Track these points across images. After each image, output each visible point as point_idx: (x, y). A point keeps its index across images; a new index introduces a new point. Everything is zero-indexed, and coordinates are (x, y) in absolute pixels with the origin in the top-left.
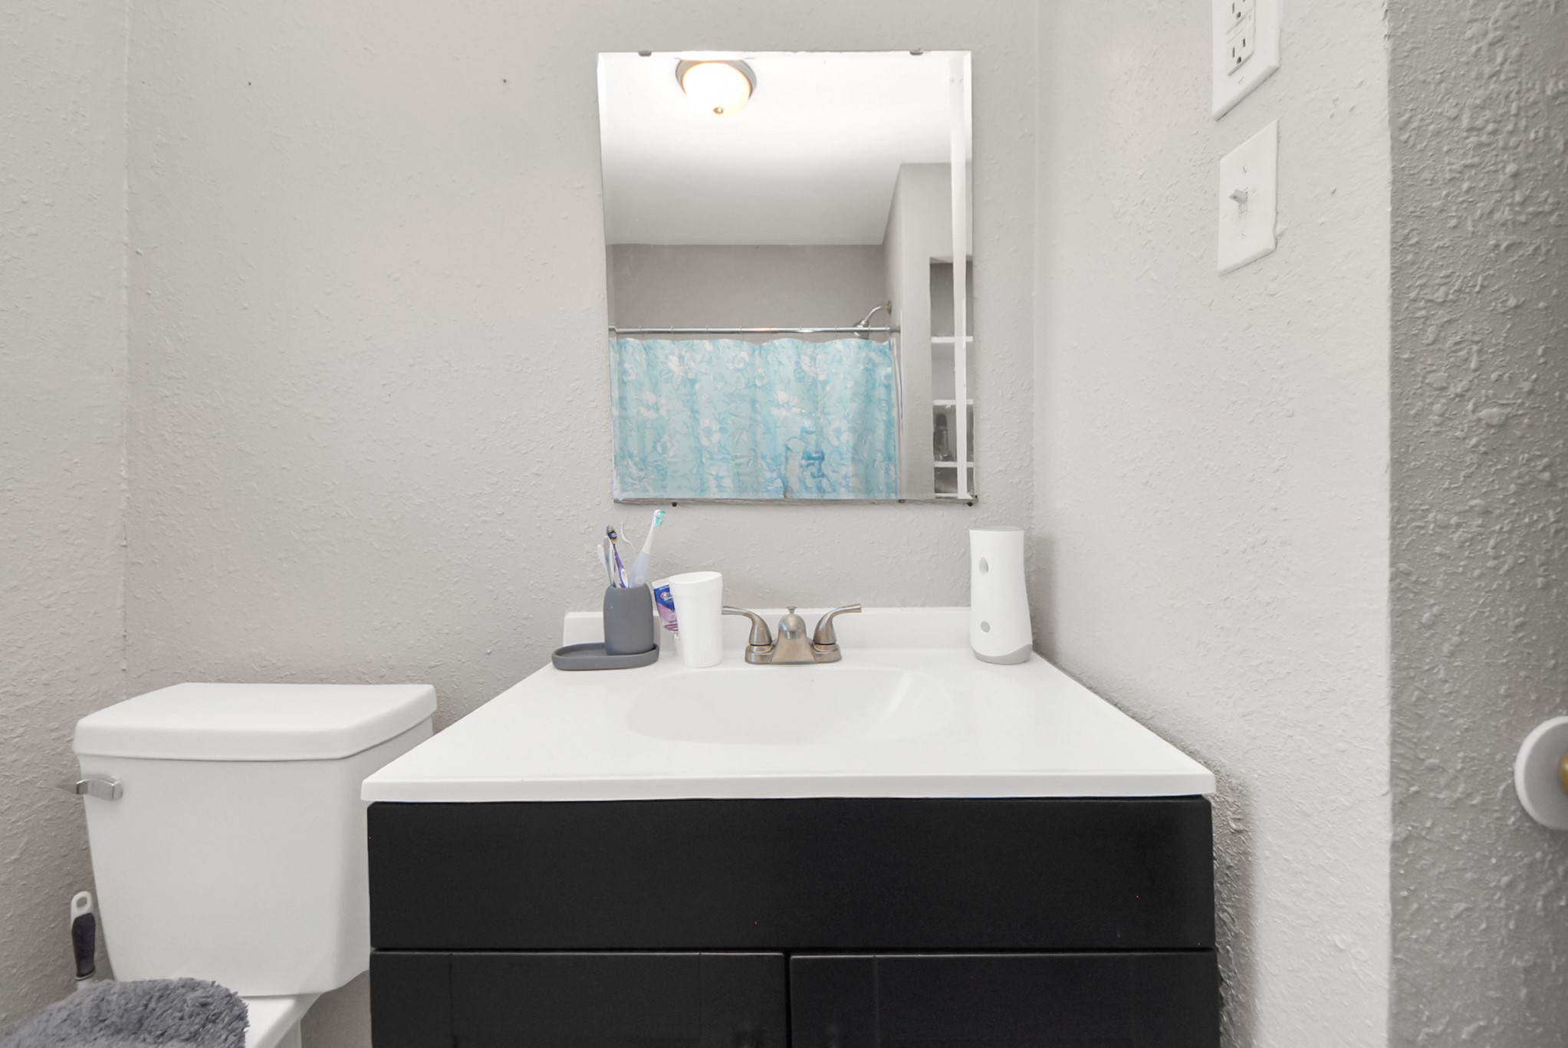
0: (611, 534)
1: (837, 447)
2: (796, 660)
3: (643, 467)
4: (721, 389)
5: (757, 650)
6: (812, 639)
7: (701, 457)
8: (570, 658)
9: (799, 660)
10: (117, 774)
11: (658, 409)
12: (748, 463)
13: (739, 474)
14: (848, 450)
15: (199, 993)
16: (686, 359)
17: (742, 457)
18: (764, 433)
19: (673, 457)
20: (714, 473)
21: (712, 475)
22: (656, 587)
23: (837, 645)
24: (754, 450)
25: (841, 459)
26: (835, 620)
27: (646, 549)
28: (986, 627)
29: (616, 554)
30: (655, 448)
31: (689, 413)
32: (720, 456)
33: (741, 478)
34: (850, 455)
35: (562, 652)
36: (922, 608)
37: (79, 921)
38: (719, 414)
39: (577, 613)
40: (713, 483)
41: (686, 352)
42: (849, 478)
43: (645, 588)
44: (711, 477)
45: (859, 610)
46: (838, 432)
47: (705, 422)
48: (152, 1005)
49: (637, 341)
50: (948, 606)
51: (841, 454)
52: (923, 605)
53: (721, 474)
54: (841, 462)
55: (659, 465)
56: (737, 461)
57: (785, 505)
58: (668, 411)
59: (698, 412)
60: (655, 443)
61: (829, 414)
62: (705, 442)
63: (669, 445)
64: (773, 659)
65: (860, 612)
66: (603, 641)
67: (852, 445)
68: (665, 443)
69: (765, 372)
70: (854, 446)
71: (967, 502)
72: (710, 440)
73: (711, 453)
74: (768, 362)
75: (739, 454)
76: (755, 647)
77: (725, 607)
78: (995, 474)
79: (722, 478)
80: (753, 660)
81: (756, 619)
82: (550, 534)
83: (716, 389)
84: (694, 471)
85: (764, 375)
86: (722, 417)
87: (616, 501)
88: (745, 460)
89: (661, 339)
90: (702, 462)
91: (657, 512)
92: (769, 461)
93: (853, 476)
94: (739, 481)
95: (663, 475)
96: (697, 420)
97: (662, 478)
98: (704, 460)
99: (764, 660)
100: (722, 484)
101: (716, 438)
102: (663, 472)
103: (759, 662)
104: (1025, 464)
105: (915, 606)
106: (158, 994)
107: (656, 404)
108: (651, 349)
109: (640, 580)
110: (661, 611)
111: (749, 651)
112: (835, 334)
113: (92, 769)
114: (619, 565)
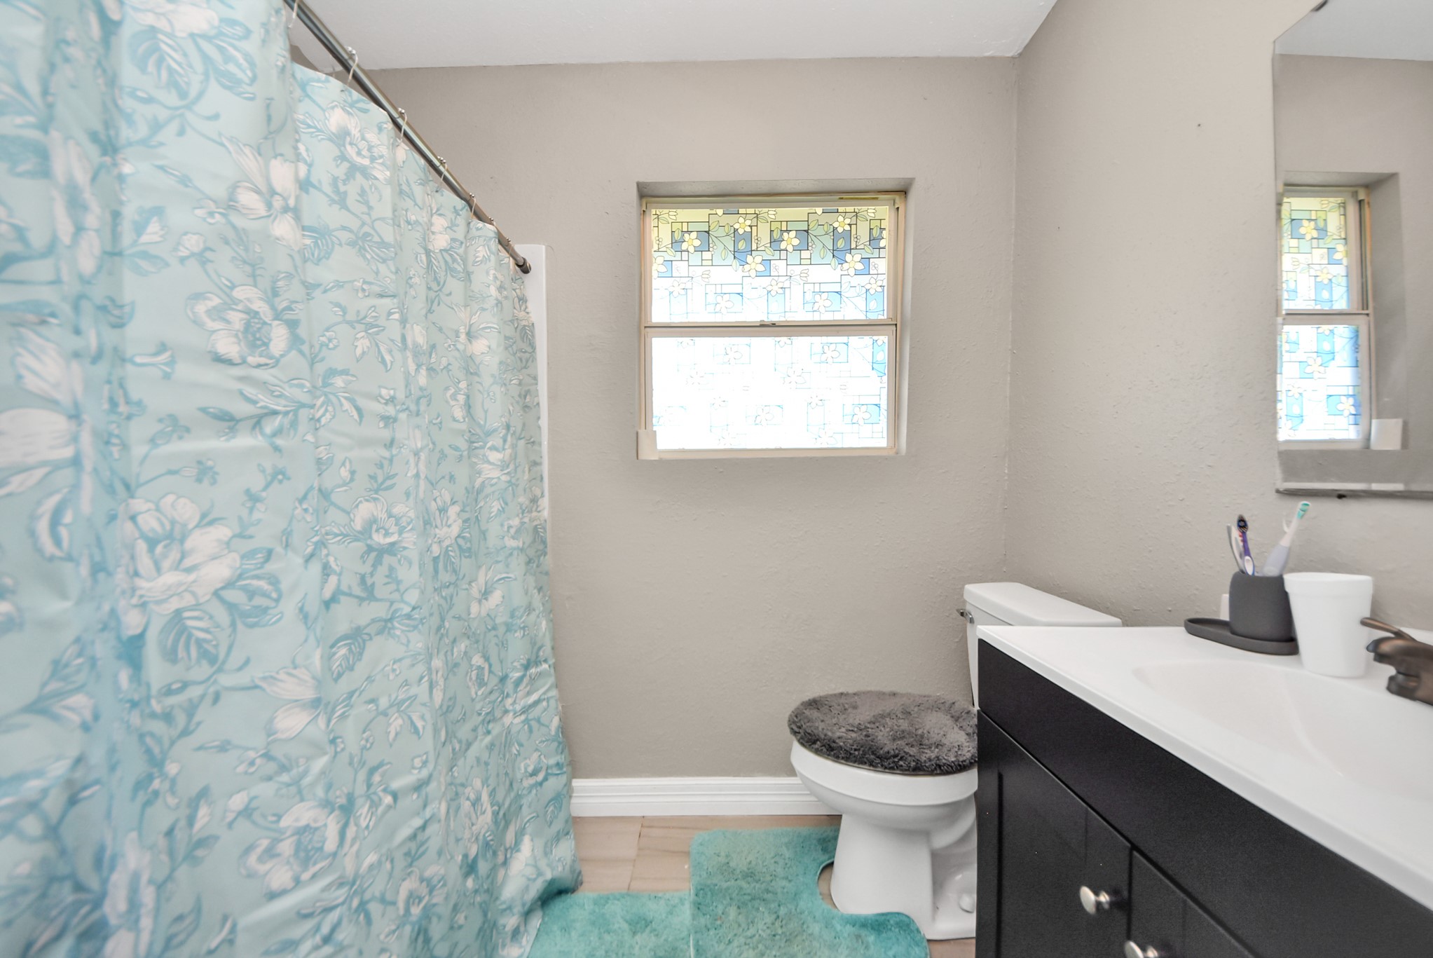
0: (1242, 524)
5: (1403, 680)
10: (975, 615)
27: (1284, 543)
29: (1245, 541)
35: (1196, 620)
66: (1228, 620)
76: (1400, 676)
77: (1367, 617)
80: (1395, 690)
87: (1278, 491)
91: (1301, 504)
99: (1408, 694)
103: (1401, 693)
109: (1270, 570)
111: (1393, 679)
113: (968, 608)
114: (1246, 551)
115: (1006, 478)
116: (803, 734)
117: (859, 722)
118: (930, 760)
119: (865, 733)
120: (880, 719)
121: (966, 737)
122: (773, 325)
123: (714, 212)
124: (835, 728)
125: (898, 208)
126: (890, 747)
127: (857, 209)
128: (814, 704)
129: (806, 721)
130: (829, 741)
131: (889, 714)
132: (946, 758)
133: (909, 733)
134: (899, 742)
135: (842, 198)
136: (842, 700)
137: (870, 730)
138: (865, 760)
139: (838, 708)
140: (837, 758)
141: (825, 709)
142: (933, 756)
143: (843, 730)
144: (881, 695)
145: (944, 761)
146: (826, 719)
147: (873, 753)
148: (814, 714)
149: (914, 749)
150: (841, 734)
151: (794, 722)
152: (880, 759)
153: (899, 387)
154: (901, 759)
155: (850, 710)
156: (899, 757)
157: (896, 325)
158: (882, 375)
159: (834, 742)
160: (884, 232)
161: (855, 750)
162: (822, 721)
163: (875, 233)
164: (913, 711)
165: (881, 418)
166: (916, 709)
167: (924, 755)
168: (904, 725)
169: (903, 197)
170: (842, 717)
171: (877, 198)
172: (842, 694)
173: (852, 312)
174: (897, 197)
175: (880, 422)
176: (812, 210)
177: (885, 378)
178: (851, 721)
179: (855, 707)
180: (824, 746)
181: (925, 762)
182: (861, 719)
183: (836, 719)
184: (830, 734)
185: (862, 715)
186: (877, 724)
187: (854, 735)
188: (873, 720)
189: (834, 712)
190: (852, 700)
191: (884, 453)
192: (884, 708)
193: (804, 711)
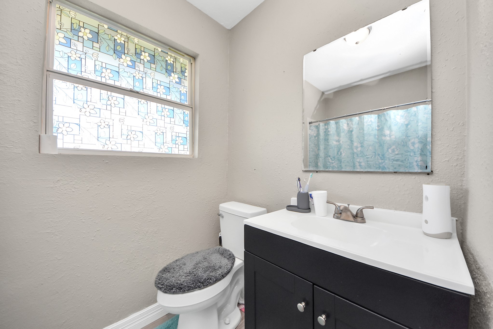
0: (299, 179)
1: (413, 150)
2: (348, 220)
3: (334, 159)
4: (362, 133)
5: (337, 215)
6: (355, 214)
7: (354, 156)
8: (290, 208)
9: (349, 220)
10: (223, 214)
11: (339, 141)
12: (372, 157)
13: (368, 161)
14: (418, 151)
15: (230, 252)
16: (349, 124)
17: (369, 155)
18: (379, 146)
19: (344, 156)
20: (358, 161)
21: (357, 161)
22: (310, 193)
23: (364, 218)
24: (375, 153)
25: (415, 154)
26: (363, 210)
27: (308, 183)
28: (426, 222)
29: (300, 184)
30: (338, 153)
31: (350, 142)
32: (361, 155)
33: (368, 162)
34: (419, 153)
35: (288, 206)
36: (404, 212)
37: (220, 237)
38: (361, 141)
39: (294, 198)
40: (357, 164)
41: (350, 122)
42: (419, 162)
43: (307, 193)
44: (357, 162)
45: (373, 208)
46: (413, 144)
47: (355, 144)
48: (224, 252)
49: (333, 121)
50: (417, 212)
51: (414, 152)
52: (405, 211)
53: (361, 161)
54: (415, 155)
55: (339, 159)
56: (367, 157)
57: (350, 173)
58: (343, 142)
59: (353, 141)
60: (338, 152)
61: (409, 136)
62: (355, 151)
63: (342, 152)
64: (341, 218)
65: (373, 209)
66: (297, 205)
67: (420, 149)
68: (341, 152)
69: (380, 124)
70: (421, 148)
71: (427, 173)
72: (357, 150)
73: (357, 154)
74: (381, 121)
75: (368, 154)
76: (336, 214)
77: (328, 201)
78: (442, 162)
79: (361, 162)
80: (335, 217)
81: (337, 206)
82: (289, 178)
83: (360, 133)
84: (351, 161)
85: (380, 125)
86: (362, 142)
87: (303, 171)
88: (371, 156)
89: (341, 119)
90: (354, 157)
91: (311, 174)
92: (381, 156)
93: (420, 161)
94: (368, 163)
95: (340, 162)
96: (353, 144)
97: (340, 163)
98: (355, 157)
99: (338, 218)
100: (361, 164)
101: (359, 149)
102: (340, 161)
103: (336, 218)
104: (460, 158)
105: (401, 210)
106: (225, 250)
107: (339, 140)
108: (338, 123)
109: (306, 191)
110: (311, 200)
111: (334, 215)
112: (413, 105)
113: (221, 212)
114: (301, 187)
115: (227, 167)
116: (165, 287)
117: (189, 270)
118: (220, 275)
119: (193, 275)
120: (197, 266)
121: (227, 260)
122: (137, 92)
123: (102, 24)
124: (180, 278)
125: (192, 63)
126: (205, 276)
127: (176, 56)
128: (166, 270)
129: (165, 280)
130: (179, 285)
131: (199, 262)
132: (224, 271)
133: (210, 267)
134: (207, 273)
135: (170, 49)
136: (178, 263)
137: (195, 272)
138: (197, 287)
139: (177, 267)
140: (184, 292)
141: (172, 270)
142: (220, 272)
143: (184, 277)
144: (193, 255)
145: (224, 273)
146: (174, 275)
147: (200, 282)
148: (167, 275)
149: (213, 273)
150: (184, 280)
151: (159, 283)
152: (202, 283)
153: (194, 132)
154: (210, 279)
155: (183, 266)
156: (209, 279)
157: (192, 108)
158: (187, 126)
159: (182, 285)
160: (186, 70)
161: (192, 284)
162: (173, 277)
163: (183, 69)
164: (207, 257)
165: (187, 143)
166: (208, 256)
167: (217, 274)
168: (206, 264)
169: (194, 60)
170: (181, 271)
171: (184, 56)
172: (177, 260)
173: (174, 97)
174: (192, 59)
175: (187, 145)
176: (157, 48)
177: (188, 128)
178: (185, 271)
179: (185, 264)
180: (177, 289)
181: (218, 276)
182: (190, 269)
183: (179, 273)
184: (179, 282)
185: (189, 267)
186: (197, 269)
187: (189, 278)
188: (194, 267)
189: (176, 270)
190: (182, 261)
191: (189, 157)
192: (197, 260)
193: (163, 275)
